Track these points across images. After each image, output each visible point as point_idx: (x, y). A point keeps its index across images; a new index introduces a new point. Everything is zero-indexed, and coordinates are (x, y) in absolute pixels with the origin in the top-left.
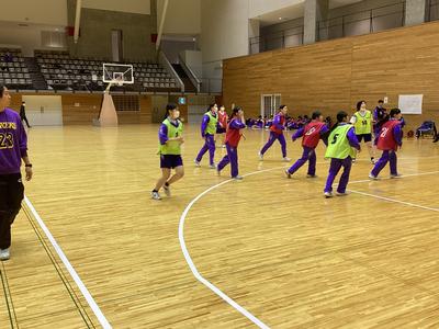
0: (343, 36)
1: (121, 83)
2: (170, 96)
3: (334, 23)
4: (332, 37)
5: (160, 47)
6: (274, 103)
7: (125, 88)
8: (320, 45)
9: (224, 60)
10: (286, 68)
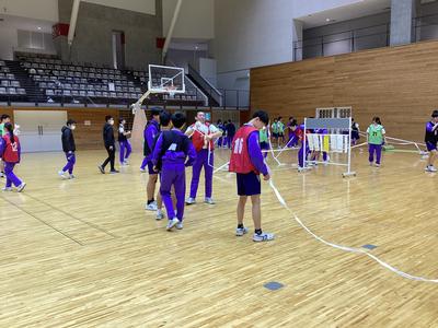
9: (252, 69)
10: (358, 75)
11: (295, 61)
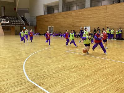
0: (70, 10)
1: (5, 22)
2: (20, 27)
3: (67, 7)
4: (67, 11)
5: (17, 12)
6: (52, 29)
7: (6, 24)
8: (64, 13)
9: (37, 16)
10: (55, 19)
11: (44, 15)
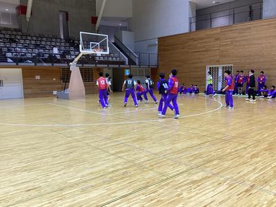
9: (159, 38)
11: (190, 32)
